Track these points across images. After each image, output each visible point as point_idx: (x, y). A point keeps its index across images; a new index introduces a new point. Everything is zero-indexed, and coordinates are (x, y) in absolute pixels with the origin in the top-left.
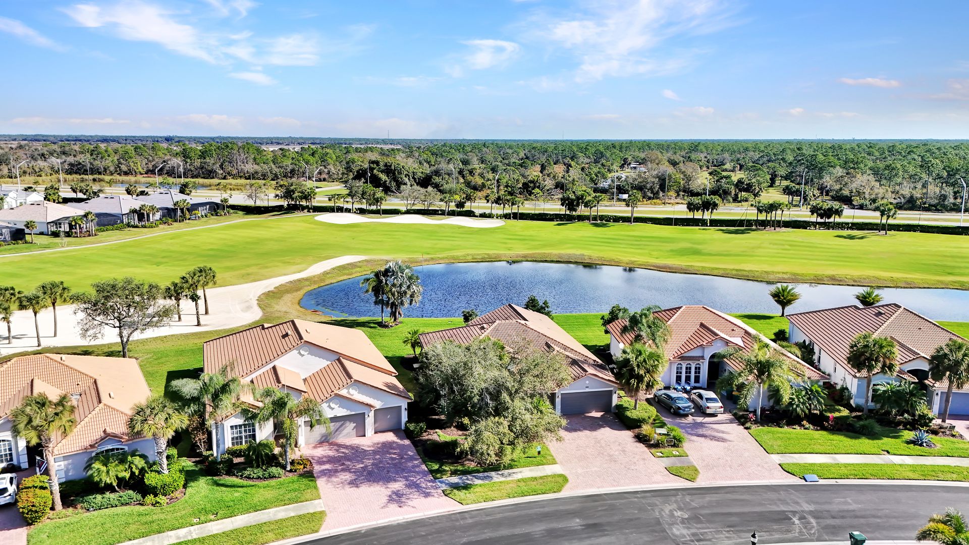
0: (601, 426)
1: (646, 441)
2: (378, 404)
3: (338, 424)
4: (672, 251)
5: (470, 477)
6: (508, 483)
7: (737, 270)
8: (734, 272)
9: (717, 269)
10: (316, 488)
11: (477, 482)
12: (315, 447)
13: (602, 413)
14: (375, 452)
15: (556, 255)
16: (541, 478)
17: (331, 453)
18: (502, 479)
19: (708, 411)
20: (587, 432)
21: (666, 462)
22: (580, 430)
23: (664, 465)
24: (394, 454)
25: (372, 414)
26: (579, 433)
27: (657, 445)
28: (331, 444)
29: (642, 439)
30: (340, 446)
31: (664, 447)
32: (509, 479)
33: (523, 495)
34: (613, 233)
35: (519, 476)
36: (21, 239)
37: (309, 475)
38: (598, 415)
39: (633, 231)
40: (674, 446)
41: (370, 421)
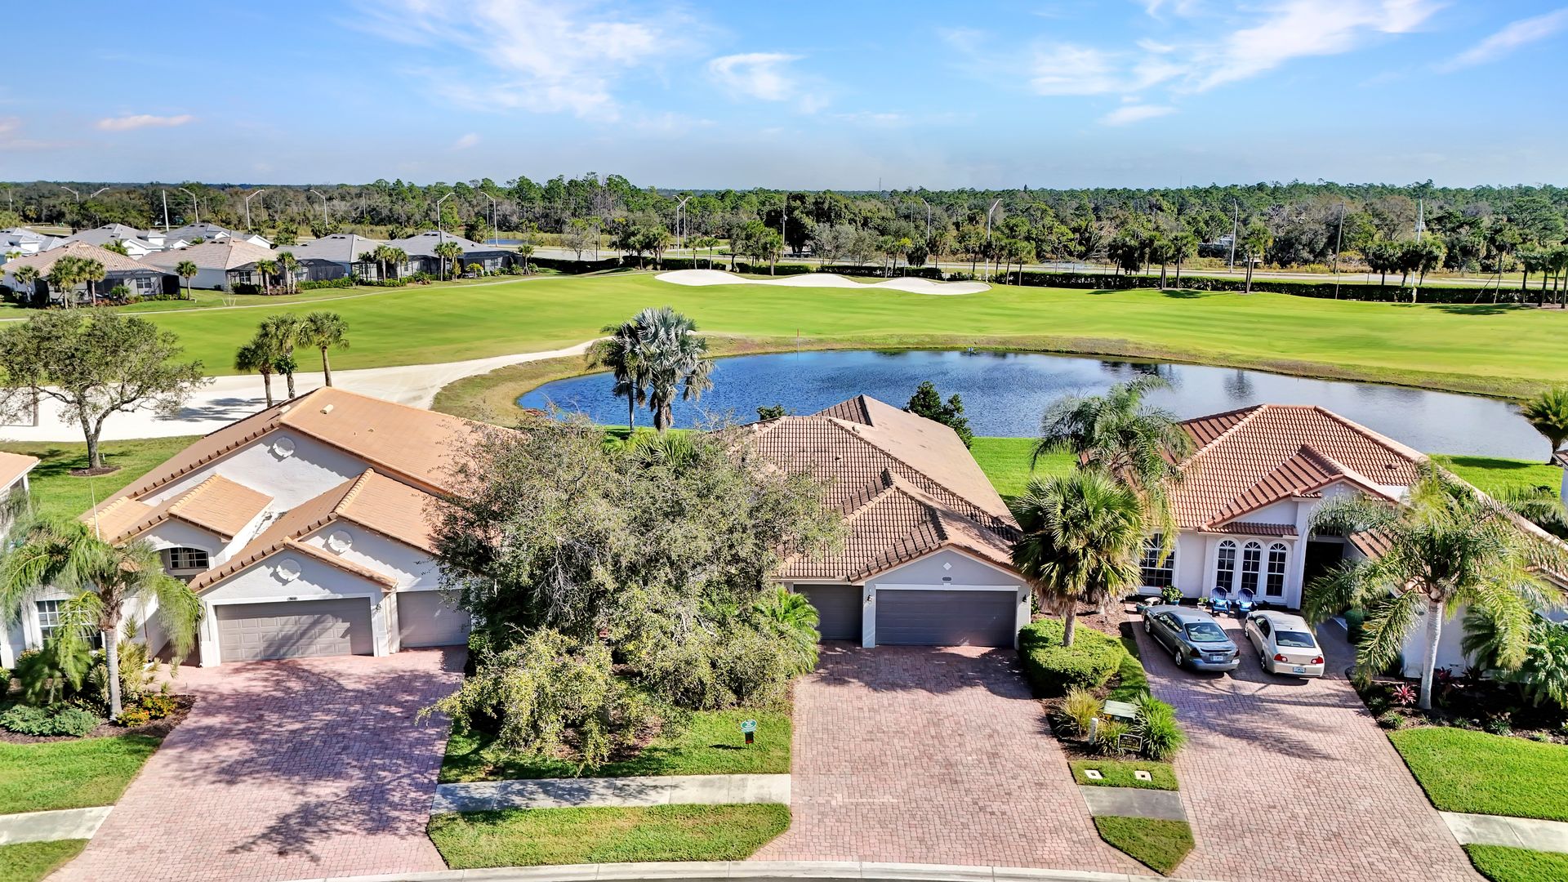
0: (970, 682)
1: (1067, 732)
2: (403, 581)
3: (306, 620)
4: (1320, 340)
5: (531, 786)
6: (618, 813)
7: (1459, 376)
8: (1451, 380)
9: (1412, 372)
11: (544, 802)
12: (237, 671)
13: (987, 650)
14: (360, 696)
15: (1068, 340)
16: (717, 809)
17: (258, 687)
18: (614, 802)
19: (1279, 667)
20: (921, 695)
21: (1103, 800)
22: (904, 687)
23: (1091, 809)
24: (399, 704)
25: (388, 605)
26: (901, 695)
27: (1092, 750)
28: (281, 666)
29: (1060, 728)
30: (296, 671)
31: (1114, 754)
32: (632, 803)
33: (633, 857)
34: (1205, 308)
35: (663, 798)
36: (172, 293)
37: (152, 738)
38: (971, 651)
39: (1248, 305)
40: (1144, 754)
41: (384, 615)
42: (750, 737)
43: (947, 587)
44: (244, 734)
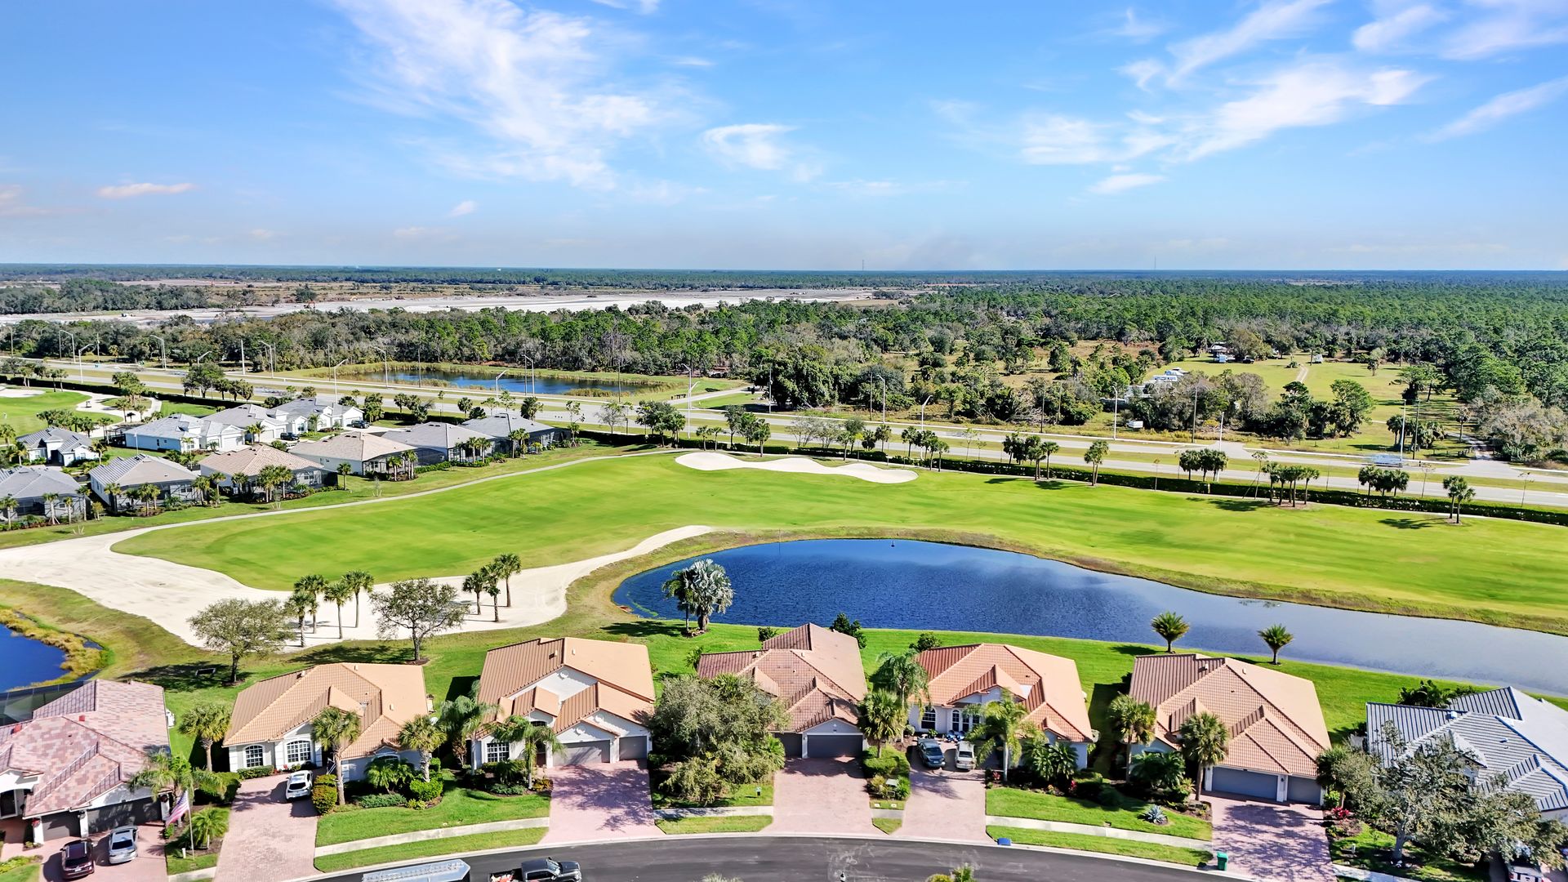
0: (842, 772)
1: (873, 791)
2: (623, 733)
3: (587, 748)
5: (685, 810)
6: (716, 819)
10: (548, 807)
11: (690, 815)
12: (561, 769)
13: (851, 759)
14: (612, 779)
16: (749, 817)
17: (573, 776)
18: (713, 815)
19: (959, 766)
20: (823, 777)
21: (878, 813)
22: (817, 775)
23: (872, 816)
24: (629, 782)
25: (617, 742)
26: (815, 777)
27: (879, 797)
28: (577, 767)
29: (871, 791)
30: (584, 770)
31: (886, 798)
32: (720, 815)
33: (723, 831)
35: (730, 814)
36: (333, 485)
37: (547, 795)
38: (845, 759)
40: (897, 798)
41: (615, 746)
42: (759, 793)
43: (835, 734)
44: (578, 793)
